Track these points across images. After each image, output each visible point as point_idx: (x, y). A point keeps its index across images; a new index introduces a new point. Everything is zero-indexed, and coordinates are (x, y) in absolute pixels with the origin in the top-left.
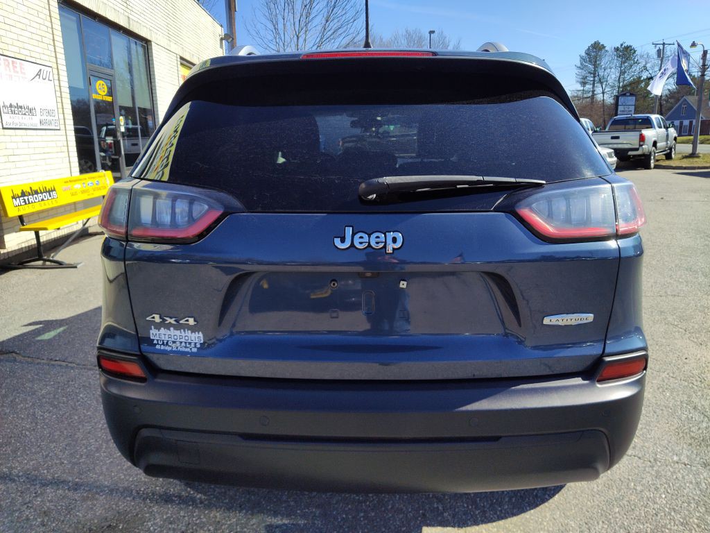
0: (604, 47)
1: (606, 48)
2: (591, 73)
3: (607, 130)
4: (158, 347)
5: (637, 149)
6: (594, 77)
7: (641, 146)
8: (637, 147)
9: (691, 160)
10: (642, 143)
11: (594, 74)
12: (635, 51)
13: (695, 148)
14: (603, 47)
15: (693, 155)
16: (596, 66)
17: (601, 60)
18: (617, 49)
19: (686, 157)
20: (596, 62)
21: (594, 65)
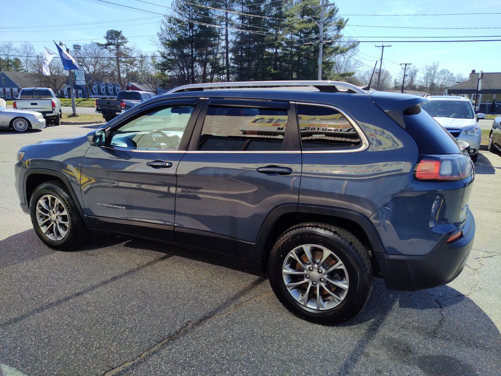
3: (19, 98)
5: (51, 112)
7: (53, 110)
8: (51, 110)
9: (74, 118)
10: (54, 108)
13: (74, 110)
15: (74, 115)
19: (70, 116)
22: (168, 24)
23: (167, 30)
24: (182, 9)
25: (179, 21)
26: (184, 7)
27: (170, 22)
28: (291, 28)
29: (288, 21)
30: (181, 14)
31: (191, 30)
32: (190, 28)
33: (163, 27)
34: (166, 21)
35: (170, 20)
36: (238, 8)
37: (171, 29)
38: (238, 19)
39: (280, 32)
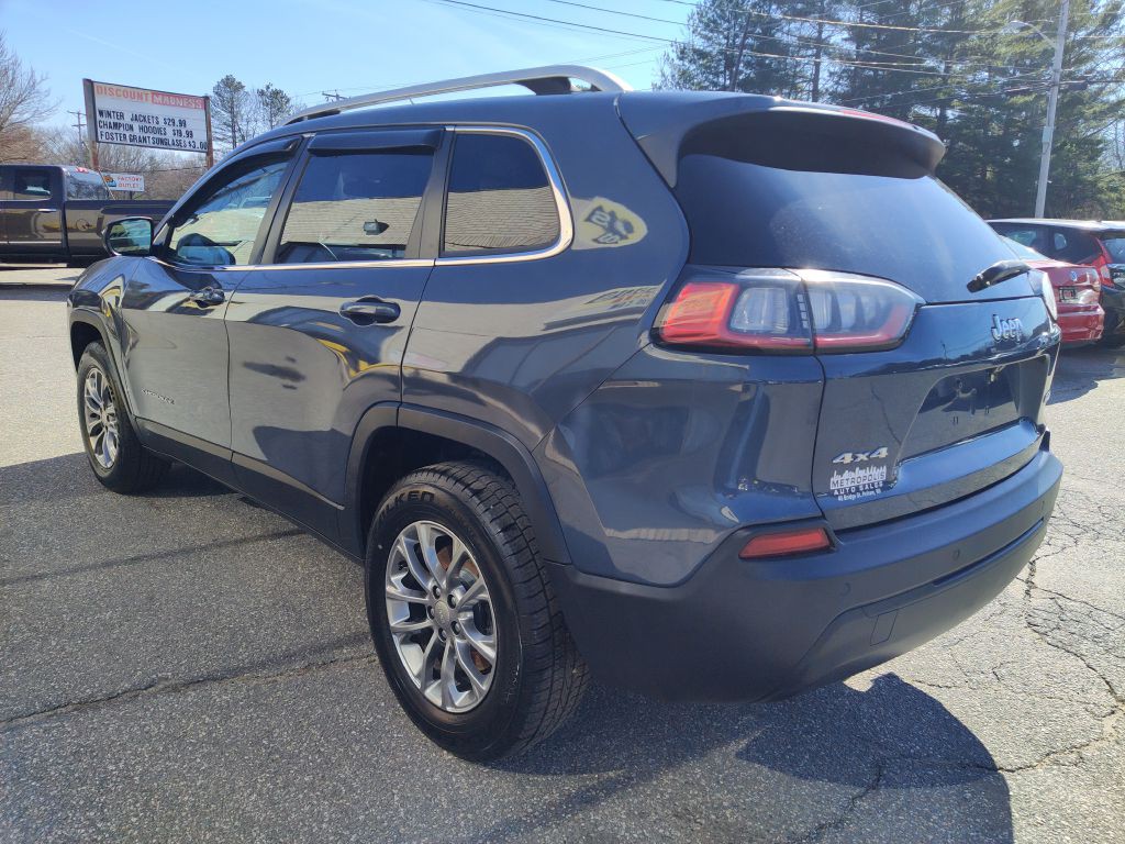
0: (242, 87)
1: (246, 89)
2: (229, 126)
4: (840, 499)
6: (234, 131)
11: (233, 127)
12: (288, 101)
14: (240, 87)
16: (233, 115)
17: (239, 106)
18: (262, 93)
20: (232, 108)
21: (231, 112)
22: (677, 62)
23: (673, 76)
24: (712, 26)
25: (702, 54)
26: (714, 22)
27: (681, 59)
28: (986, 55)
29: (980, 38)
30: (709, 39)
31: (728, 73)
32: (727, 67)
33: (668, 71)
34: (673, 56)
35: (682, 52)
36: (849, 15)
37: (684, 73)
38: (846, 40)
39: (957, 67)
